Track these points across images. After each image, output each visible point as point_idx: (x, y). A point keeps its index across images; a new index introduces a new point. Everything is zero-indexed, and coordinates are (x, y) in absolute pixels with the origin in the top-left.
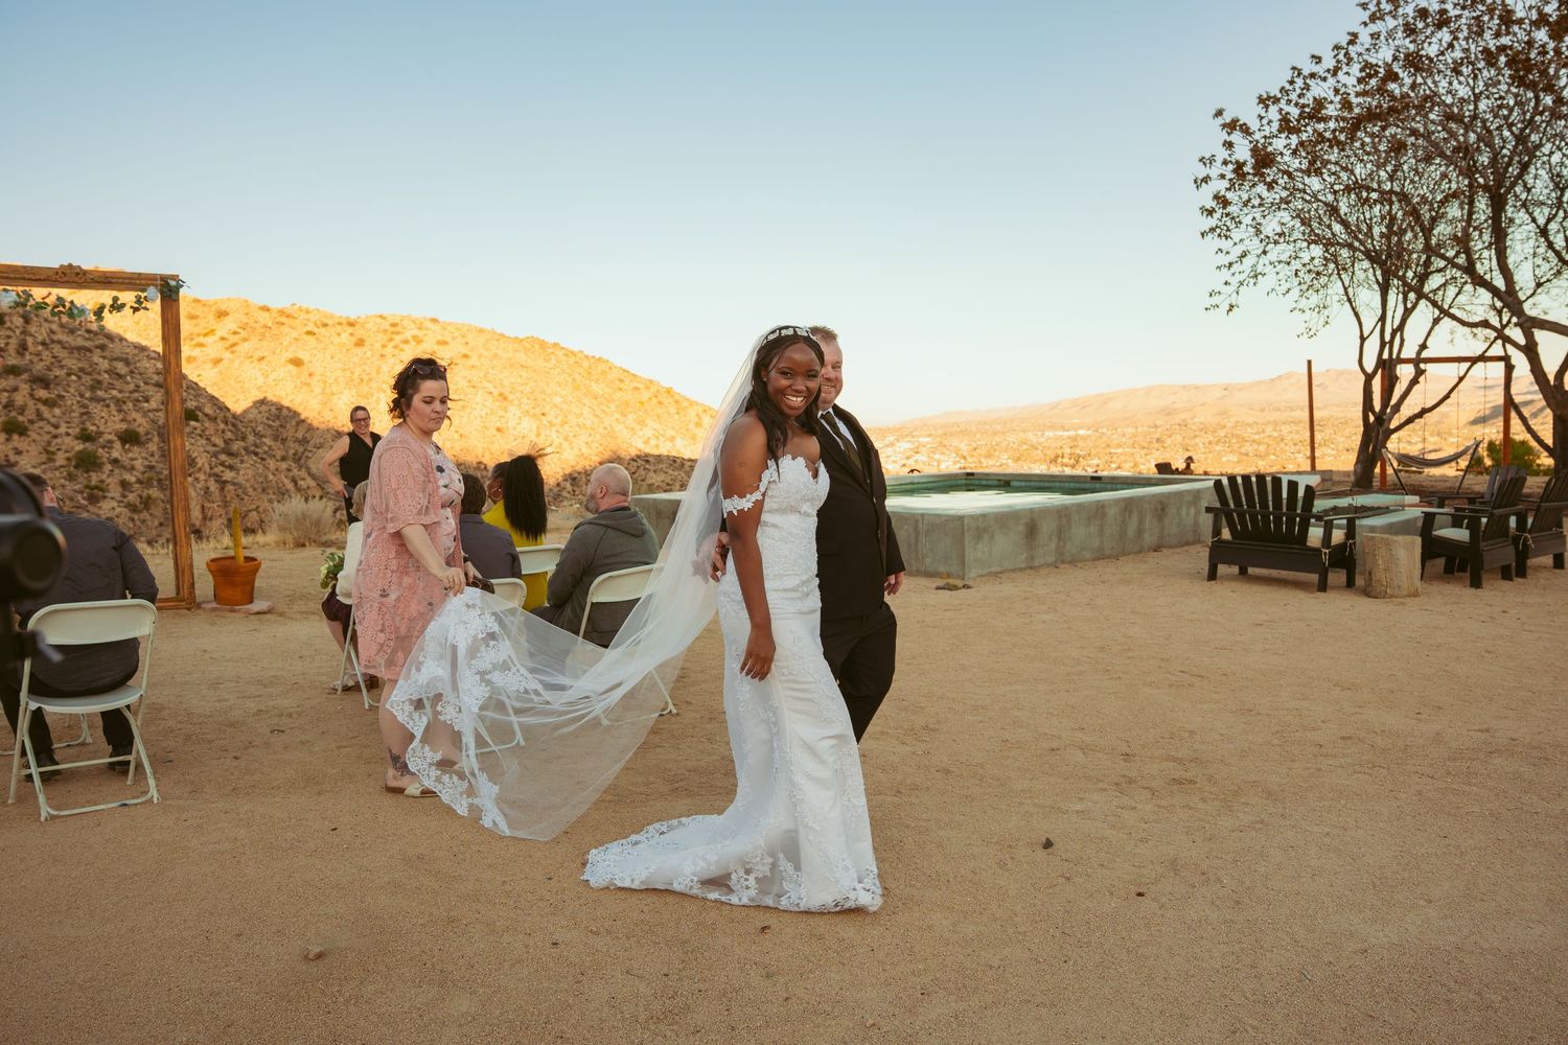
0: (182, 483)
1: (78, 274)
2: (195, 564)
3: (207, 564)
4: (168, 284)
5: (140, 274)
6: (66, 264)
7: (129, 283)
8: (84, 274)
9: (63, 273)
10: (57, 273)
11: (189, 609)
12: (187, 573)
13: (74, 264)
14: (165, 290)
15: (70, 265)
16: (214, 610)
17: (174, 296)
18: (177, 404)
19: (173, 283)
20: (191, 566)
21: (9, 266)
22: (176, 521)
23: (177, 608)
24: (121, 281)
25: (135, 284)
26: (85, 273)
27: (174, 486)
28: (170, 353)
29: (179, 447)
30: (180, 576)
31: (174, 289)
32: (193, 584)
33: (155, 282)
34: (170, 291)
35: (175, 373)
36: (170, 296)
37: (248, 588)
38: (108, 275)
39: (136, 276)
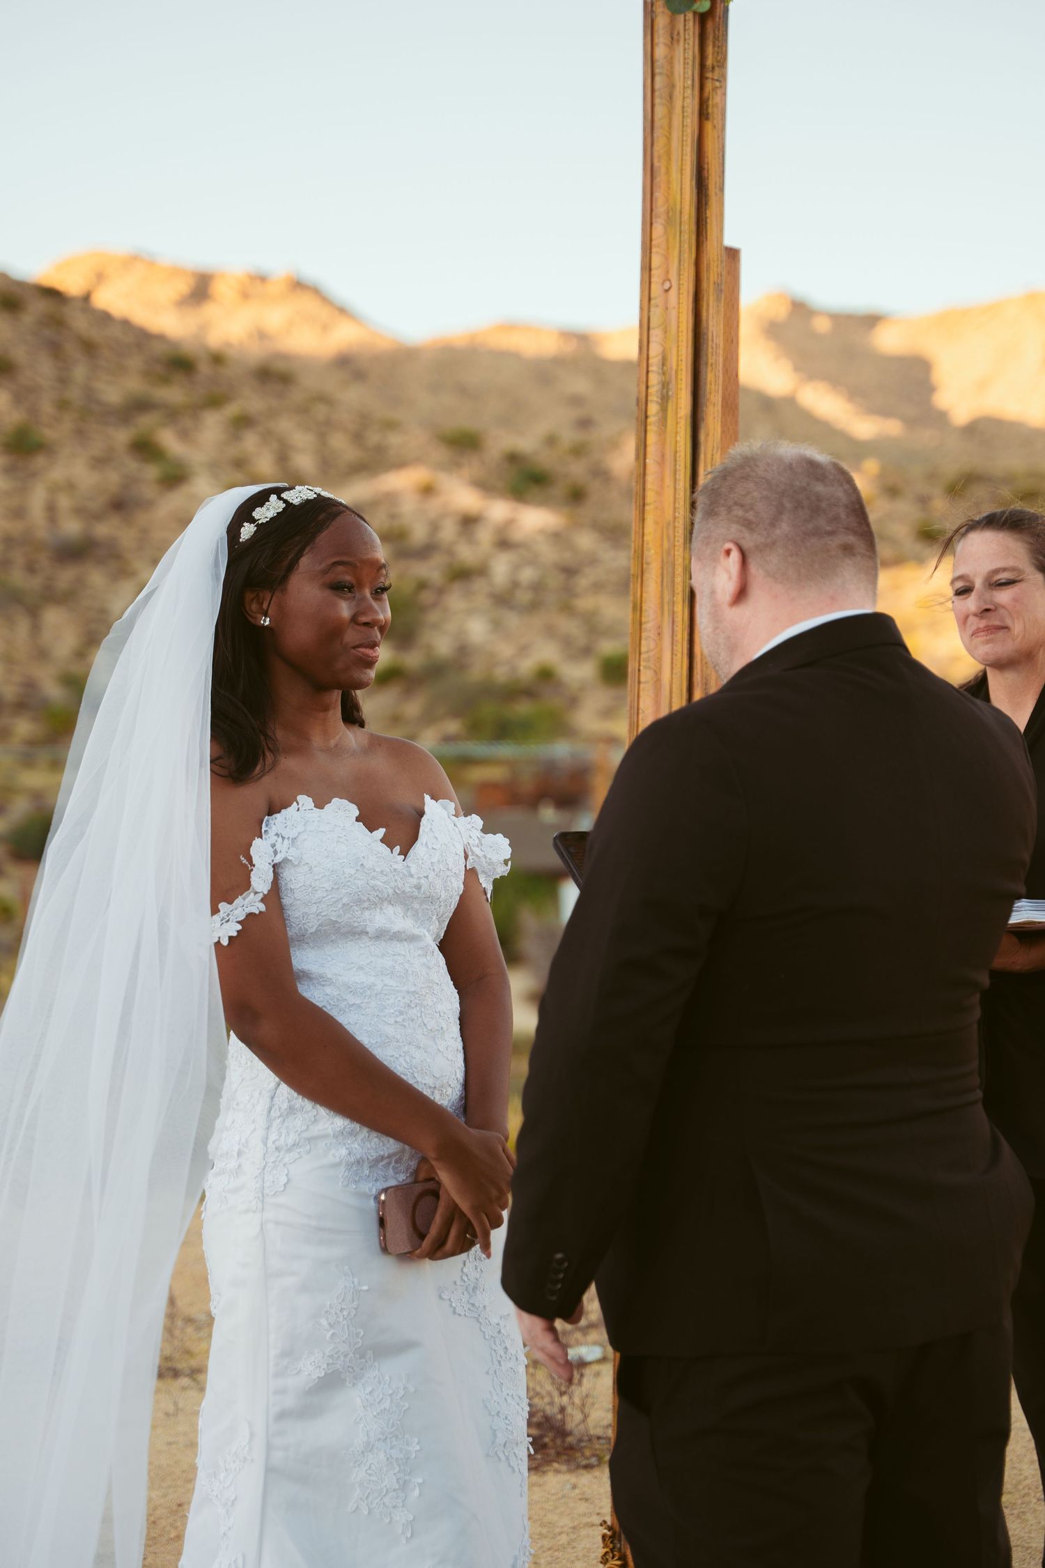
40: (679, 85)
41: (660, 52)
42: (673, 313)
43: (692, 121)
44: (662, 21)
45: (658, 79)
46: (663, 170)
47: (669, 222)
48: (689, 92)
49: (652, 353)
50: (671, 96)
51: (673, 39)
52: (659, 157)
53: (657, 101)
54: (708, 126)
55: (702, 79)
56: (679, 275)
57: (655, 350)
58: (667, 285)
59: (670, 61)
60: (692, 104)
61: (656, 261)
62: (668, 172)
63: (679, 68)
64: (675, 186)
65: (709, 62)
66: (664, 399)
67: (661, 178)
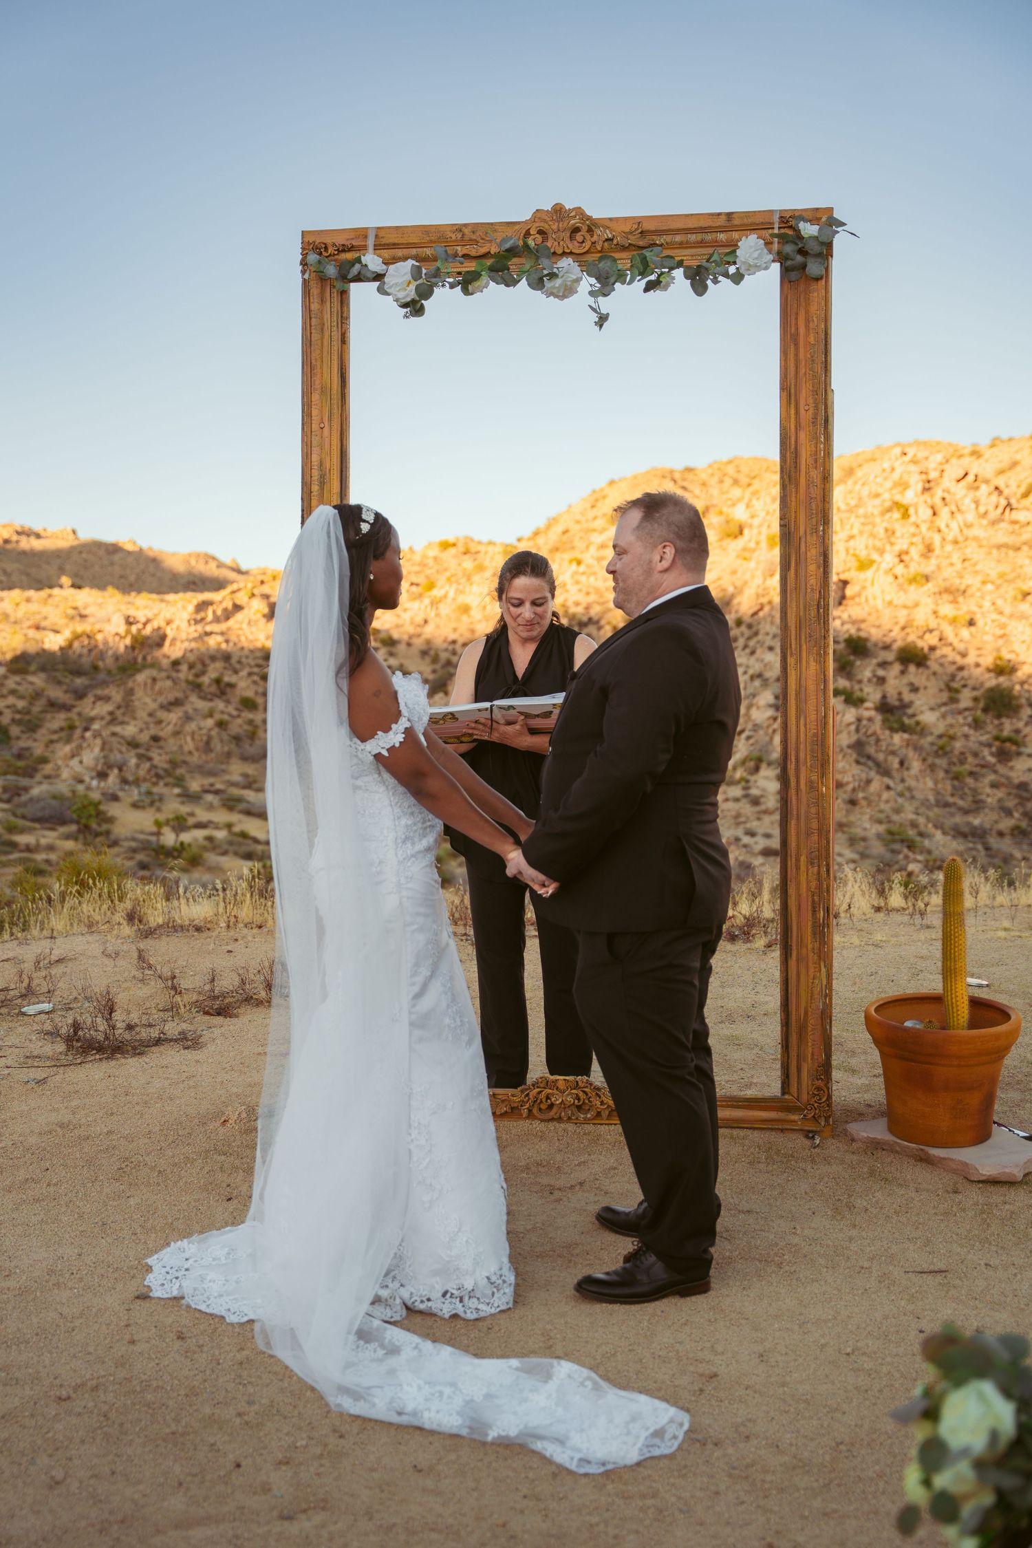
0: (812, 787)
1: (576, 230)
2: (836, 1011)
3: (868, 1018)
4: (799, 237)
5: (729, 215)
6: (548, 207)
7: (701, 244)
8: (590, 230)
9: (541, 232)
10: (527, 234)
11: (809, 1135)
12: (813, 1036)
13: (569, 206)
14: (789, 249)
15: (558, 210)
16: (875, 1146)
17: (814, 268)
18: (812, 568)
19: (809, 230)
20: (826, 1016)
21: (426, 230)
22: (792, 891)
23: (781, 1128)
24: (678, 238)
25: (716, 244)
26: (592, 225)
27: (792, 792)
28: (798, 427)
29: (811, 687)
30: (794, 1038)
31: (814, 247)
32: (825, 1069)
33: (767, 233)
34: (802, 252)
35: (810, 483)
36: (804, 266)
37: (974, 1100)
38: (647, 226)
39: (721, 221)
40: (327, 324)
41: (315, 306)
42: (327, 440)
43: (336, 344)
44: (315, 291)
45: (313, 320)
46: (319, 367)
47: (322, 392)
48: (335, 328)
49: (313, 459)
50: (322, 329)
51: (322, 301)
52: (316, 360)
53: (313, 331)
54: (345, 346)
55: (342, 323)
56: (330, 420)
57: (315, 458)
58: (322, 425)
59: (322, 312)
60: (336, 335)
61: (315, 412)
62: (321, 368)
63: (327, 316)
64: (326, 376)
65: (345, 315)
66: (322, 483)
67: (318, 370)
